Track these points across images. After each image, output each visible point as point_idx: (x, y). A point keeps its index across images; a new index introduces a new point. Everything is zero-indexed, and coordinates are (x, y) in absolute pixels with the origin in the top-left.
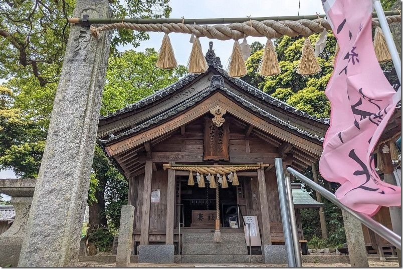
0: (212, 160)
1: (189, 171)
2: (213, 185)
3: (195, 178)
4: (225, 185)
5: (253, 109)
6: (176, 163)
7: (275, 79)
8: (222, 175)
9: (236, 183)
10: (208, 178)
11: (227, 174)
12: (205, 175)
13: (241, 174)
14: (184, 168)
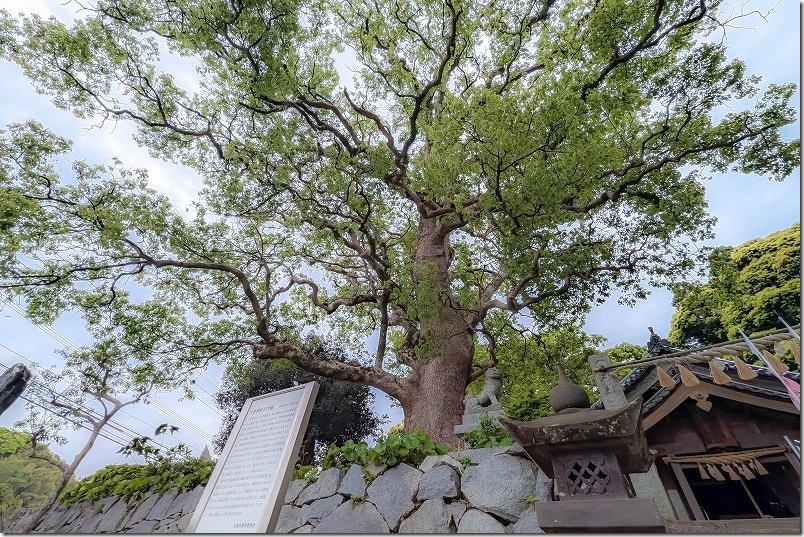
0: (717, 448)
1: (696, 463)
2: (734, 477)
3: (706, 469)
4: (750, 476)
5: (739, 387)
6: (676, 456)
7: (740, 322)
8: (740, 465)
9: (763, 471)
10: (724, 468)
11: (747, 463)
12: (719, 467)
13: (766, 461)
14: (688, 460)
